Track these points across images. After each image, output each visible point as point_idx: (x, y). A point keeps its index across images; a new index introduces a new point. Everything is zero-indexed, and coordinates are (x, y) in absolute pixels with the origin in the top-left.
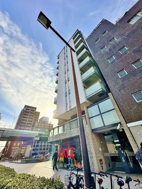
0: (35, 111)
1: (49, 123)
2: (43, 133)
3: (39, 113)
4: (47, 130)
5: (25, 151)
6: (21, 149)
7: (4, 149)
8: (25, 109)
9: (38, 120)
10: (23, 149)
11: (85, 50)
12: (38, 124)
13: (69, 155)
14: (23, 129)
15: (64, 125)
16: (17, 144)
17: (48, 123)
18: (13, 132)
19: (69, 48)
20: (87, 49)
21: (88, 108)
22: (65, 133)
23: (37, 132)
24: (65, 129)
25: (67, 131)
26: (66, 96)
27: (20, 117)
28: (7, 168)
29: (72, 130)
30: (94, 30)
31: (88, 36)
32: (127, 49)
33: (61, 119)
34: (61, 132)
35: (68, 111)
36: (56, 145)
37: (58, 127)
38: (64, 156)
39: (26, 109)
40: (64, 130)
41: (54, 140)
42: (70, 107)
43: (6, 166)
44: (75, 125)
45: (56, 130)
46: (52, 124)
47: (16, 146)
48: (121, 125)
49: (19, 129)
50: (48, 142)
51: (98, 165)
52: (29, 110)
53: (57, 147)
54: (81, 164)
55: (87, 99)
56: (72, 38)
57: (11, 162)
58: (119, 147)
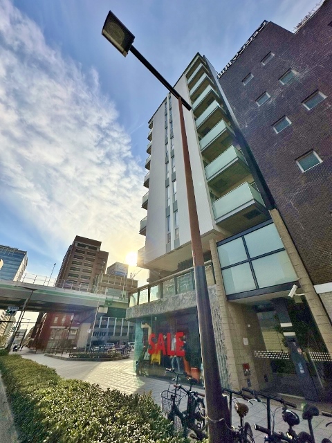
0: (98, 250)
1: (129, 277)
2: (116, 299)
3: (106, 254)
4: (124, 293)
5: (77, 336)
6: (70, 329)
7: (35, 328)
8: (76, 245)
9: (104, 271)
10: (73, 330)
11: (215, 104)
12: (106, 279)
13: (173, 349)
14: (74, 289)
15: (162, 281)
16: (60, 320)
17: (126, 277)
18: (52, 292)
19: (175, 101)
20: (221, 101)
21: (218, 244)
22: (164, 299)
23: (104, 297)
24: (164, 293)
25: (169, 296)
26: (168, 216)
27: (66, 262)
28: (42, 366)
29: (181, 295)
30: (239, 53)
31: (224, 69)
32: (325, 97)
33: (156, 269)
34: (154, 298)
35: (172, 252)
36: (143, 326)
37: (149, 287)
38: (162, 351)
39: (79, 245)
40: (161, 294)
41: (139, 315)
42: (177, 241)
43: (40, 363)
44: (186, 285)
45: (144, 293)
46: (135, 279)
47: (59, 324)
48: (299, 287)
49: (65, 288)
50: (127, 318)
51: (238, 376)
52: (84, 246)
53: (145, 330)
54: (199, 371)
55: (217, 224)
56: (184, 76)
57: (48, 356)
58: (292, 339)
